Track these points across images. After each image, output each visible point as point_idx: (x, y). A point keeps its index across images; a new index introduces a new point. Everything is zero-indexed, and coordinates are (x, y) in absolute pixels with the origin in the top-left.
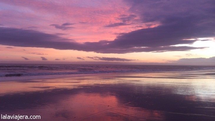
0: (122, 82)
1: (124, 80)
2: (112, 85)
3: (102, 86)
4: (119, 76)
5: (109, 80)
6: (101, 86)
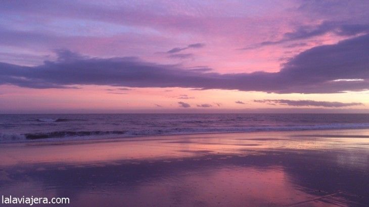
0: (342, 147)
3: (302, 153)
4: (341, 134)
6: (299, 153)
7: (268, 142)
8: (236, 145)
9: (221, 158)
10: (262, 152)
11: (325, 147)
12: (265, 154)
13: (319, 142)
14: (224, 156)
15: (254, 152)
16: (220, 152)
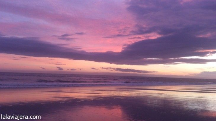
1: (145, 93)
2: (134, 97)
3: (123, 98)
5: (129, 92)
6: (121, 98)
7: (105, 92)
8: (87, 93)
9: (78, 101)
10: (102, 97)
11: (135, 95)
12: (103, 99)
13: (132, 92)
14: (79, 100)
15: (97, 98)
16: (77, 97)
